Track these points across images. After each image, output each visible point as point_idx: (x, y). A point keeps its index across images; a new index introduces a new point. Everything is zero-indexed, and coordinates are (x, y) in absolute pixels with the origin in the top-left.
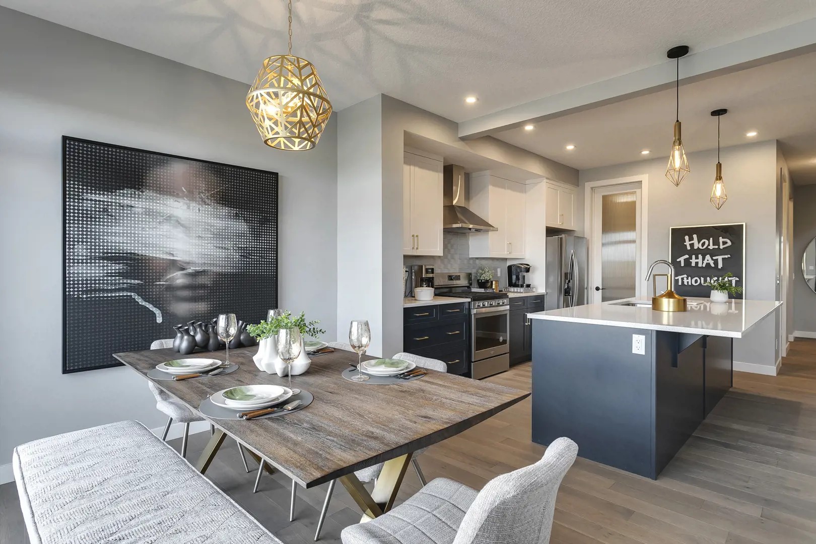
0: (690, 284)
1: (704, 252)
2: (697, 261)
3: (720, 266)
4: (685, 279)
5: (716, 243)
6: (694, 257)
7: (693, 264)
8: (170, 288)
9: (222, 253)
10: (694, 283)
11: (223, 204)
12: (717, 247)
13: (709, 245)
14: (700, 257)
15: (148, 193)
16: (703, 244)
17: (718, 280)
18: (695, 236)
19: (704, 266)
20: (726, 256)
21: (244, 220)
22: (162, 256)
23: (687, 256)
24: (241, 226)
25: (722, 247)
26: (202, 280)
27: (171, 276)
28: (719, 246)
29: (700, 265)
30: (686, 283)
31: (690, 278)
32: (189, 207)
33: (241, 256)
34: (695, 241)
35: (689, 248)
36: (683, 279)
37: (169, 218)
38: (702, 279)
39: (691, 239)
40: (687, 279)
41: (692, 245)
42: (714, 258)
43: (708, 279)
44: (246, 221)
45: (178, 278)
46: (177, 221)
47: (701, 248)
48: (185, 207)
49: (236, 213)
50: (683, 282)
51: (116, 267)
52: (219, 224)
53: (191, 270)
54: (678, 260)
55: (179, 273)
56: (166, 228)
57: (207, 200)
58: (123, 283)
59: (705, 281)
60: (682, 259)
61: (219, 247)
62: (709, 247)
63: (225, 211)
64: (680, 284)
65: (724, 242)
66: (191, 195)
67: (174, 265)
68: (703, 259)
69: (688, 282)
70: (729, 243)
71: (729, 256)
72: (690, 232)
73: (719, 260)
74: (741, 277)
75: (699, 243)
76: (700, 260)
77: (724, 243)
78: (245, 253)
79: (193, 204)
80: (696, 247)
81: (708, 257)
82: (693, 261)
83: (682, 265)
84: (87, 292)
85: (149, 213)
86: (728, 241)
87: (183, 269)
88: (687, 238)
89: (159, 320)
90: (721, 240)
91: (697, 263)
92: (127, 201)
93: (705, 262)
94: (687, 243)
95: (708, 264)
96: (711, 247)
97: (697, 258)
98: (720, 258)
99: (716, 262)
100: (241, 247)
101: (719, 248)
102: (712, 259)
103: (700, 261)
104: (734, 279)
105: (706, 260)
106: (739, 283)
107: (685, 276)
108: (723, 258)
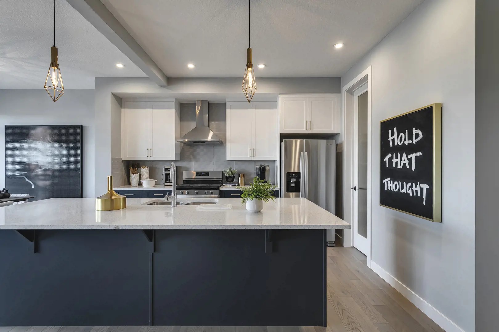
0: (392, 189)
1: (402, 149)
2: (397, 160)
3: (414, 167)
4: (389, 183)
5: (410, 136)
6: (395, 155)
7: (394, 165)
8: (37, 175)
9: (56, 162)
10: (394, 189)
11: (56, 142)
12: (410, 142)
13: (405, 140)
14: (399, 155)
15: (29, 141)
16: (401, 139)
17: (411, 187)
18: (395, 130)
19: (402, 167)
20: (418, 154)
21: (65, 147)
22: (34, 163)
23: (390, 155)
24: (64, 150)
25: (415, 141)
26: (48, 173)
27: (37, 171)
28: (413, 141)
29: (399, 166)
32: (43, 144)
33: (64, 162)
34: (396, 136)
35: (391, 145)
37: (36, 149)
38: (401, 184)
39: (393, 134)
40: (391, 183)
41: (393, 141)
42: (409, 157)
43: (405, 184)
44: (66, 148)
45: (39, 171)
46: (39, 150)
47: (400, 144)
48: (42, 144)
49: (62, 145)
50: (388, 187)
51: (20, 167)
52: (54, 150)
53: (44, 169)
54: (385, 160)
55: (40, 170)
56: (35, 153)
57: (50, 141)
58: (22, 173)
60: (387, 159)
61: (55, 159)
62: (405, 143)
63: (57, 144)
64: (386, 188)
66: (44, 140)
67: (38, 166)
68: (401, 159)
69: (391, 187)
70: (421, 136)
71: (421, 153)
72: (392, 124)
73: (412, 159)
74: (431, 184)
75: (398, 138)
76: (399, 160)
77: (417, 135)
78: (66, 161)
79: (45, 143)
80: (396, 144)
81: (404, 155)
82: (394, 161)
83: (387, 166)
84: (11, 176)
85: (30, 148)
86: (420, 132)
87: (41, 168)
88: (390, 132)
89: (33, 187)
90: (415, 131)
91: (397, 163)
92: (22, 144)
93: (403, 162)
94: (390, 139)
95: (404, 165)
96: (407, 143)
97: (397, 157)
98: (413, 156)
99: (410, 160)
100: (64, 159)
102: (408, 159)
104: (425, 186)
105: (403, 159)
106: (430, 192)
107: (389, 179)
108: (416, 157)
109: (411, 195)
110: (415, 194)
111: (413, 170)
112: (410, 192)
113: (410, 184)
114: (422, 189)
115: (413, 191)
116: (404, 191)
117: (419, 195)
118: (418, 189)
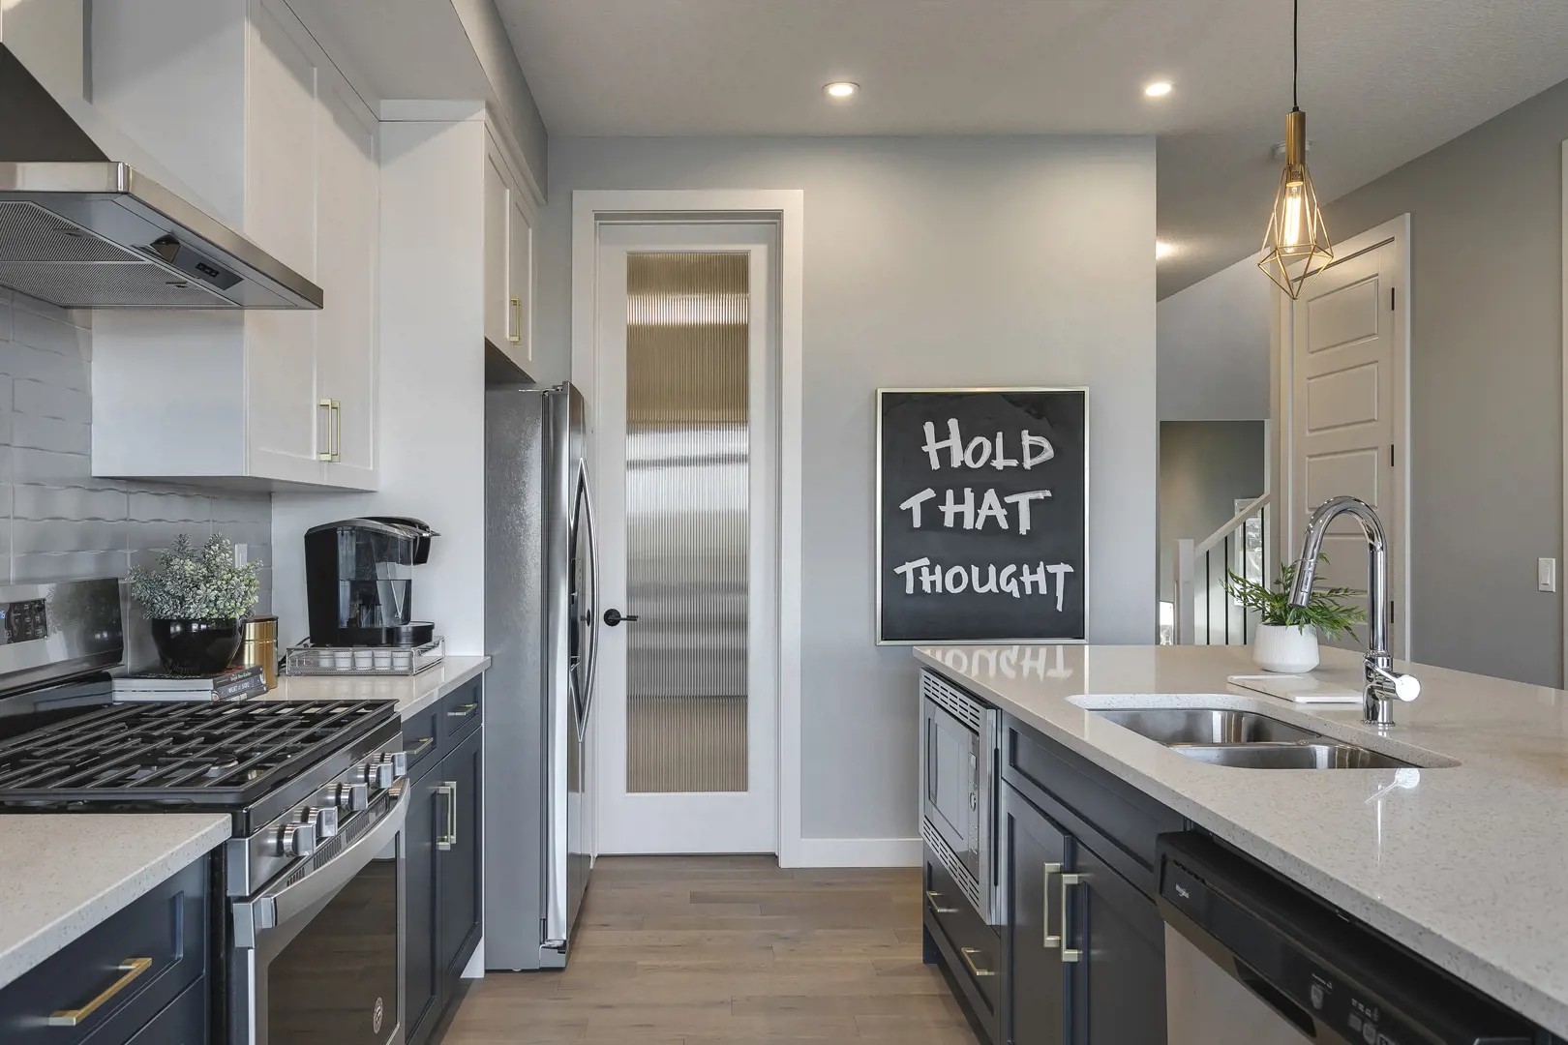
0: (939, 589)
1: (981, 480)
2: (959, 508)
3: (1024, 526)
4: (925, 571)
5: (1013, 450)
6: (950, 494)
7: (949, 522)
10: (950, 587)
12: (1014, 463)
13: (993, 456)
14: (969, 494)
16: (977, 453)
17: (1018, 574)
18: (953, 424)
19: (979, 526)
20: (1040, 495)
23: (929, 494)
25: (1028, 463)
28: (1021, 460)
29: (968, 524)
30: (927, 588)
31: (938, 569)
34: (954, 441)
35: (935, 464)
36: (917, 572)
38: (975, 570)
39: (942, 434)
40: (932, 573)
41: (945, 454)
42: (1009, 500)
43: (992, 569)
47: (970, 464)
50: (918, 584)
54: (904, 506)
59: (983, 581)
60: (914, 503)
62: (994, 463)
64: (910, 589)
65: (1037, 448)
68: (978, 504)
69: (933, 583)
70: (1049, 453)
71: (1048, 494)
72: (939, 406)
73: (1020, 505)
74: (1078, 562)
75: (965, 447)
76: (968, 508)
77: (1036, 450)
80: (956, 464)
81: (990, 496)
82: (949, 509)
83: (917, 523)
86: (1046, 444)
88: (929, 428)
90: (1027, 439)
91: (959, 517)
93: (984, 512)
94: (932, 447)
95: (991, 521)
96: (1000, 463)
97: (959, 499)
98: (1023, 500)
99: (1012, 511)
101: (1021, 465)
102: (1003, 505)
103: (966, 511)
104: (1061, 570)
105: (985, 506)
106: (1075, 581)
107: (925, 561)
108: (1033, 503)
109: (1016, 594)
110: (1029, 591)
111: (1023, 531)
112: (1013, 588)
113: (1012, 568)
114: (1051, 579)
115: (1021, 585)
116: (991, 586)
117: (1043, 590)
118: (1040, 577)
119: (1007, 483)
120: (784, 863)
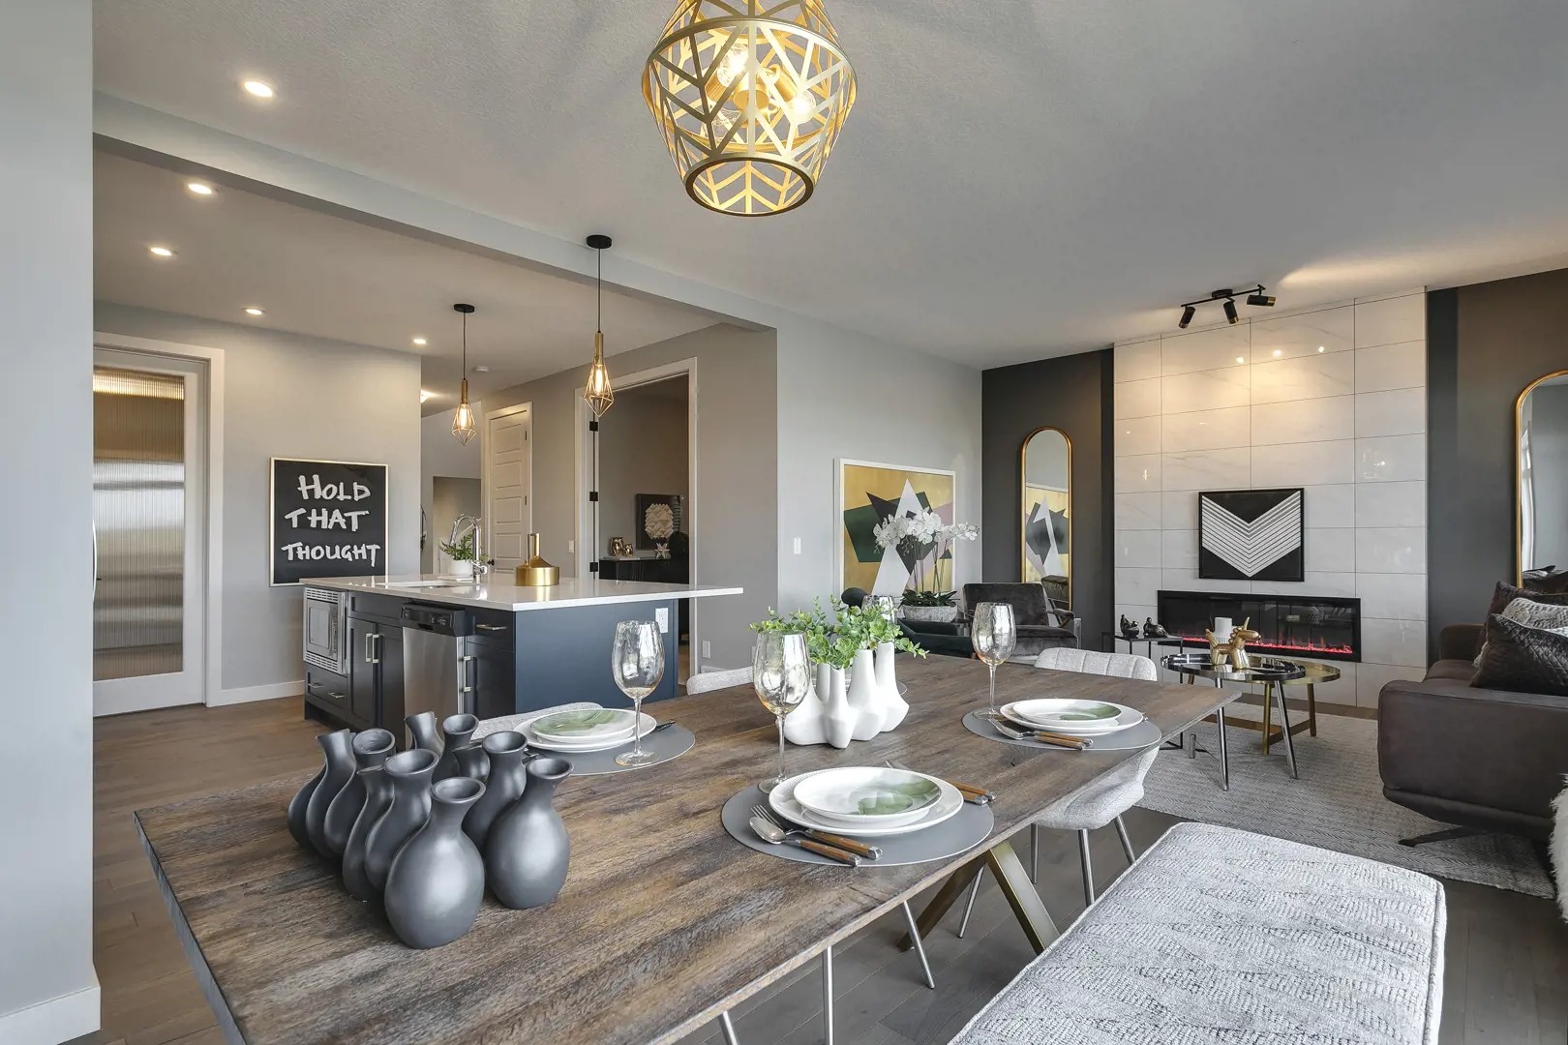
0: (308, 557)
1: (332, 505)
2: (319, 518)
3: (355, 527)
4: (300, 549)
5: (349, 491)
6: (314, 511)
7: (313, 525)
10: (314, 557)
12: (349, 497)
13: (338, 494)
14: (324, 511)
16: (329, 492)
17: (351, 550)
18: (316, 478)
19: (330, 527)
20: (363, 513)
23: (302, 511)
25: (357, 498)
28: (353, 496)
29: (324, 526)
30: (301, 557)
31: (307, 548)
34: (317, 485)
35: (306, 496)
36: (295, 549)
38: (328, 548)
39: (310, 482)
40: (304, 549)
41: (311, 492)
42: (346, 515)
43: (337, 548)
47: (326, 497)
50: (295, 555)
54: (287, 517)
59: (333, 553)
60: (294, 516)
62: (338, 497)
64: (291, 558)
65: (361, 491)
68: (330, 517)
69: (304, 555)
70: (367, 493)
71: (367, 512)
72: (309, 469)
73: (353, 519)
74: (382, 543)
75: (322, 489)
76: (324, 518)
77: (361, 492)
80: (317, 496)
81: (337, 513)
82: (314, 519)
83: (295, 525)
86: (366, 490)
88: (302, 479)
90: (356, 487)
91: (319, 523)
93: (333, 521)
94: (304, 488)
95: (337, 525)
96: (341, 497)
97: (319, 514)
98: (354, 515)
99: (348, 520)
101: (353, 499)
102: (344, 517)
104: (373, 548)
105: (334, 516)
106: (381, 553)
107: (300, 544)
108: (359, 517)
109: (350, 559)
110: (357, 558)
111: (354, 530)
112: (349, 556)
113: (349, 547)
114: (369, 552)
115: (353, 555)
116: (337, 555)
117: (364, 557)
118: (363, 550)
119: (345, 507)
120: (209, 705)
